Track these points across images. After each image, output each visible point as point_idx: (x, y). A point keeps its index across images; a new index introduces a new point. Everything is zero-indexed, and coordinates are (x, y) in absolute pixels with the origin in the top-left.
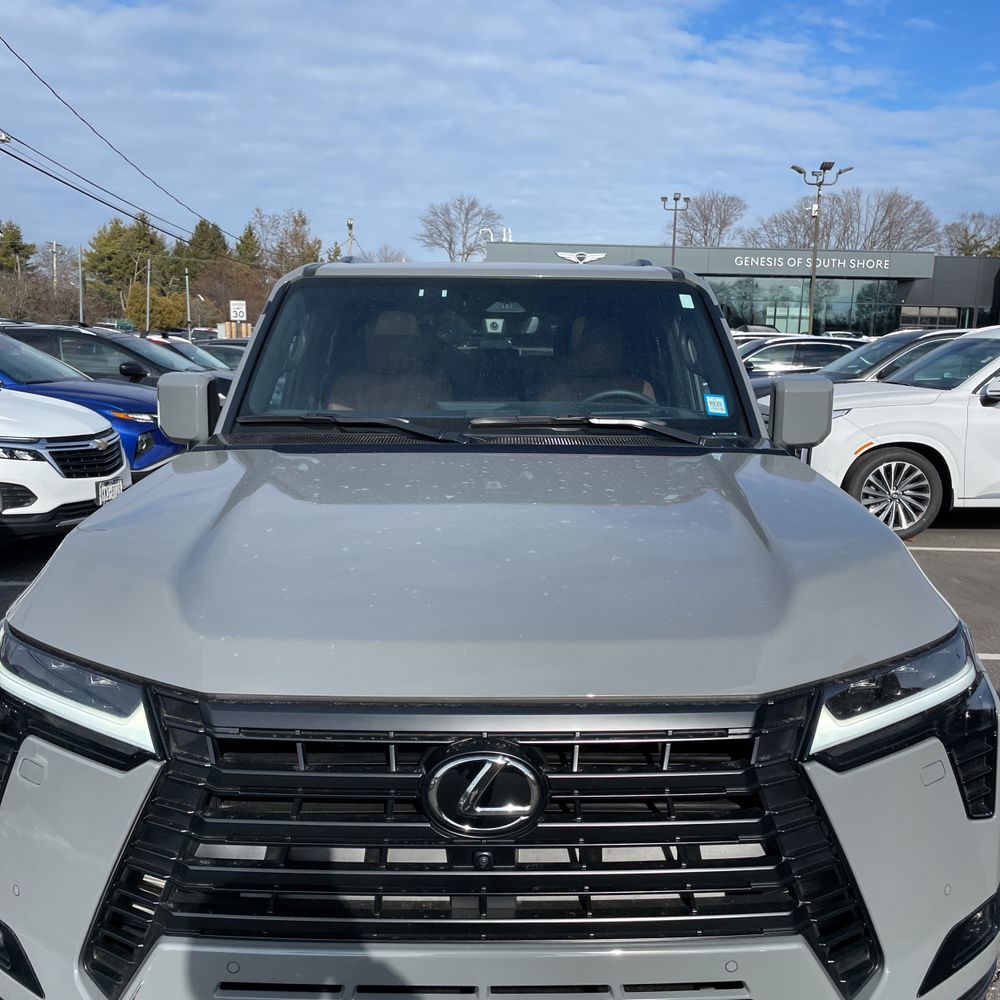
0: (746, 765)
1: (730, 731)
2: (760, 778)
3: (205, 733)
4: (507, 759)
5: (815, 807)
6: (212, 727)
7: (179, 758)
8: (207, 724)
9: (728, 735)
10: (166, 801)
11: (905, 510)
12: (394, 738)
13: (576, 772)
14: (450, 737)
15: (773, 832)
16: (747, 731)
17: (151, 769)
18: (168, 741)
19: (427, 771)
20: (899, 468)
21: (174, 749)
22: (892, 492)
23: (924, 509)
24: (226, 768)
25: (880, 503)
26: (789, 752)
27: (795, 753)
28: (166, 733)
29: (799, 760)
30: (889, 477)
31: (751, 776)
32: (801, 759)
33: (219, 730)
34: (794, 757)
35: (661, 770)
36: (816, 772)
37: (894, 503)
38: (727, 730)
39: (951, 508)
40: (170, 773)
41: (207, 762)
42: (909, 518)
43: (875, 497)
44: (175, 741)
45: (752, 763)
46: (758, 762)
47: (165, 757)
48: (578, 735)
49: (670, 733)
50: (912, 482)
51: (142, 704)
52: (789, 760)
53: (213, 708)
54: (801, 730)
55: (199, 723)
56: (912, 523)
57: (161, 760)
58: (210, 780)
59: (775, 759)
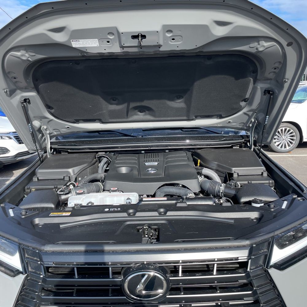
0: (246, 271)
1: (239, 258)
2: (251, 275)
3: (41, 264)
4: (154, 273)
5: (272, 285)
6: (43, 262)
7: (31, 273)
8: (41, 260)
9: (238, 260)
10: (28, 289)
11: (288, 143)
12: (111, 265)
13: (180, 276)
14: (132, 264)
15: (257, 296)
16: (246, 258)
17: (22, 277)
18: (28, 266)
19: (124, 277)
20: (285, 130)
21: (30, 269)
22: (283, 137)
23: (294, 142)
24: (48, 278)
25: (279, 141)
26: (262, 264)
27: (265, 265)
28: (27, 263)
29: (266, 268)
30: (282, 132)
31: (248, 275)
32: (267, 267)
33: (45, 263)
34: (264, 267)
35: (213, 275)
36: (273, 272)
37: (284, 141)
38: (238, 258)
39: (303, 142)
40: (29, 278)
41: (41, 275)
42: (289, 146)
43: (278, 139)
44: (30, 266)
45: (248, 270)
46: (250, 269)
47: (26, 273)
48: (181, 262)
49: (216, 260)
50: (290, 134)
51: (18, 252)
52: (262, 268)
53: (43, 255)
54: (266, 256)
55: (39, 260)
56: (290, 147)
57: (25, 274)
58: (43, 282)
59: (257, 268)
